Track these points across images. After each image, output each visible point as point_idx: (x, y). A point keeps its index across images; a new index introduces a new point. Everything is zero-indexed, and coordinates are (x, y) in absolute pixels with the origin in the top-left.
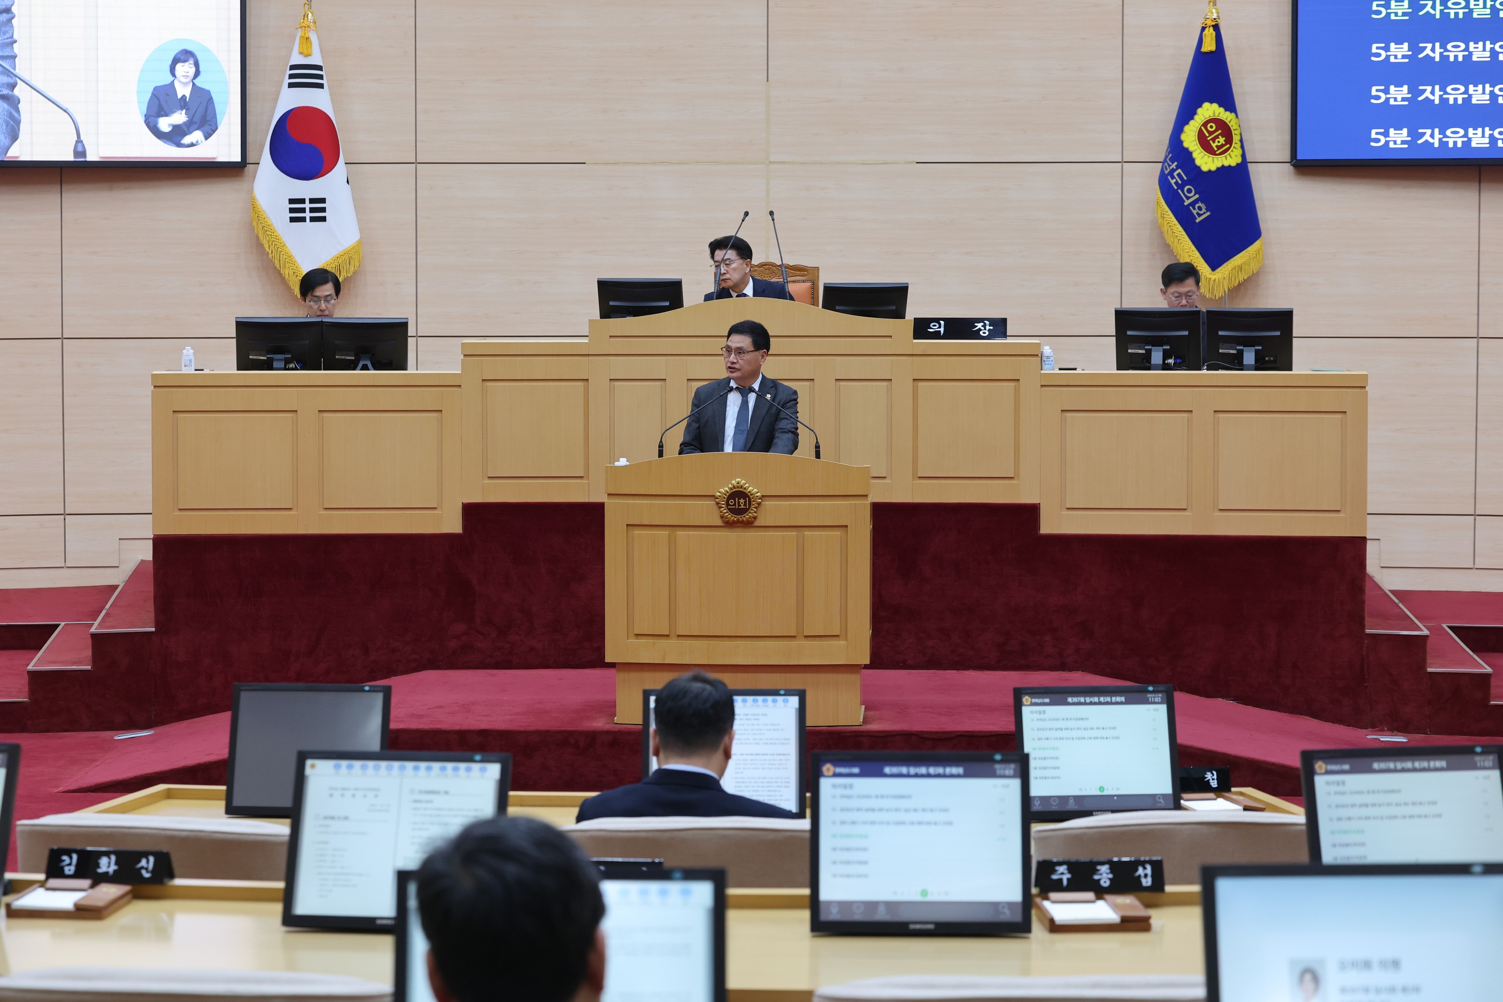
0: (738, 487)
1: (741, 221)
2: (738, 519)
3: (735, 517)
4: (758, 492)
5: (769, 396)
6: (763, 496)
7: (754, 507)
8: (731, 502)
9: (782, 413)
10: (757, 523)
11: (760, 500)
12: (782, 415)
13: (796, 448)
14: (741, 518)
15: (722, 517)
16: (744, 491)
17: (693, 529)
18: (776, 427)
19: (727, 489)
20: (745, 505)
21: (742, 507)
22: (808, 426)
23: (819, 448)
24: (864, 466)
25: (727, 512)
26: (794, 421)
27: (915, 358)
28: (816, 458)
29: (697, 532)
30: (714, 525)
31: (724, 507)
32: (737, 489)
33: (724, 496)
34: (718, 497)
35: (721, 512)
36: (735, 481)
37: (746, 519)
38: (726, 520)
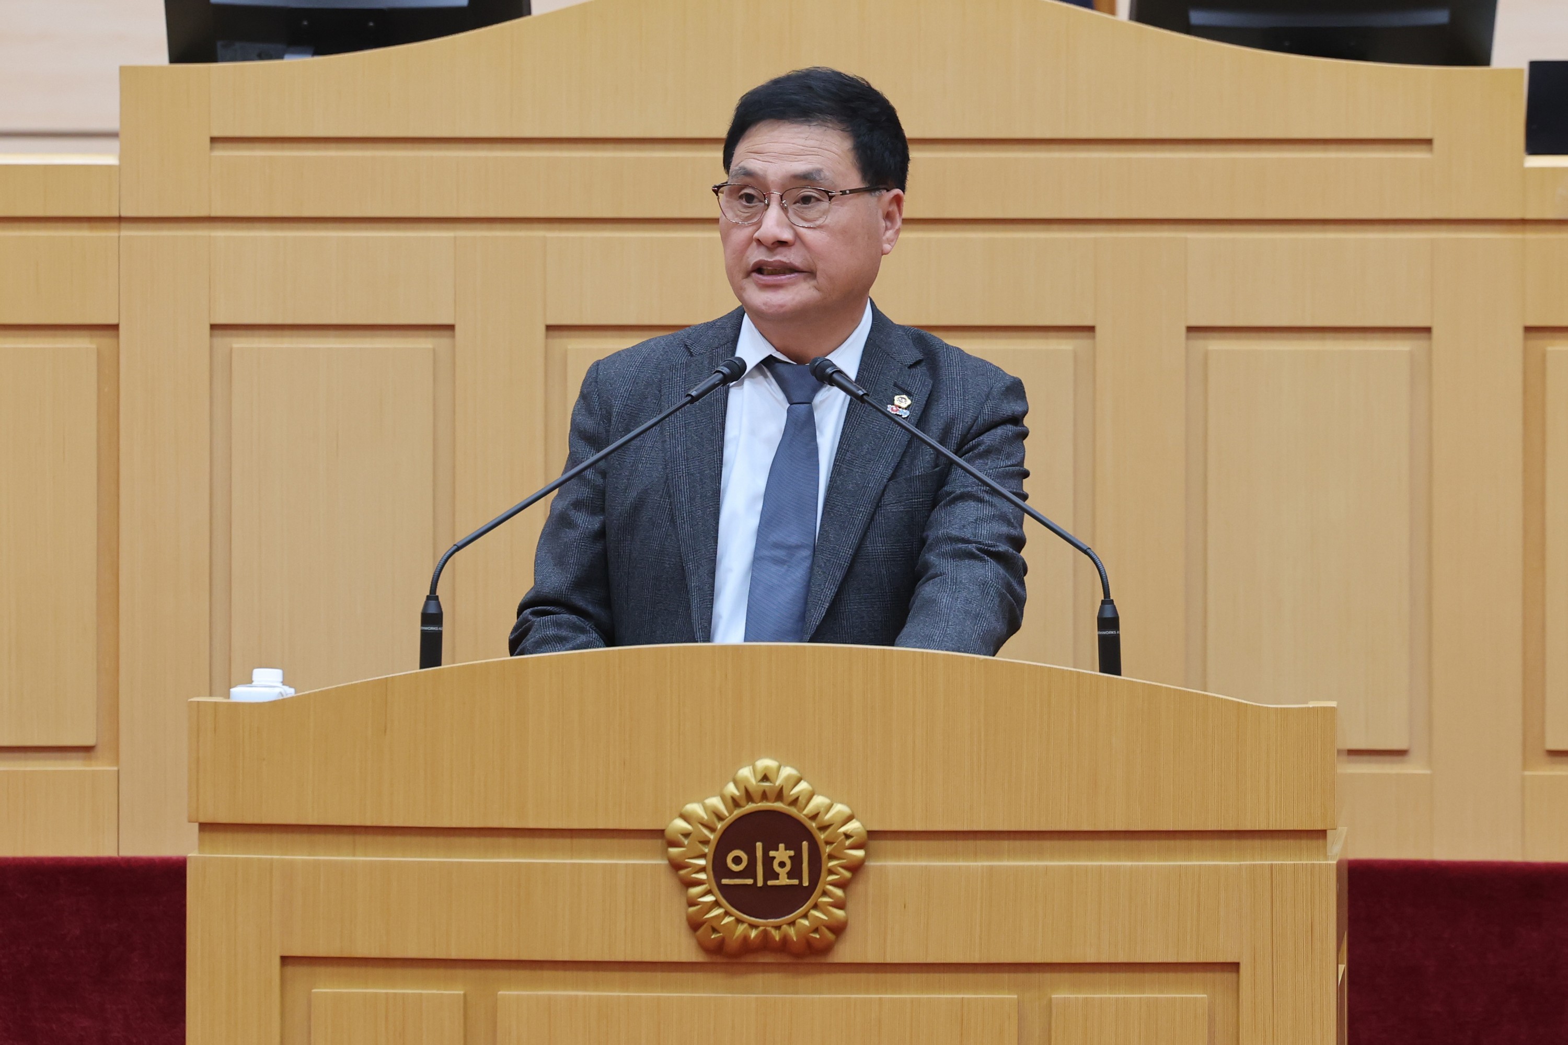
0: (764, 796)
2: (765, 934)
3: (753, 926)
5: (901, 404)
6: (872, 834)
7: (835, 884)
8: (736, 858)
9: (957, 473)
10: (845, 952)
12: (957, 483)
13: (1013, 625)
14: (778, 927)
15: (695, 925)
17: (570, 975)
18: (931, 534)
19: (715, 802)
22: (1068, 530)
23: (1116, 627)
24: (1311, 704)
25: (717, 904)
26: (1008, 508)
27: (1532, 236)
28: (1102, 670)
29: (586, 990)
30: (662, 958)
31: (707, 882)
32: (759, 804)
33: (706, 832)
34: (679, 835)
35: (692, 903)
36: (751, 767)
37: (798, 933)
38: (713, 937)
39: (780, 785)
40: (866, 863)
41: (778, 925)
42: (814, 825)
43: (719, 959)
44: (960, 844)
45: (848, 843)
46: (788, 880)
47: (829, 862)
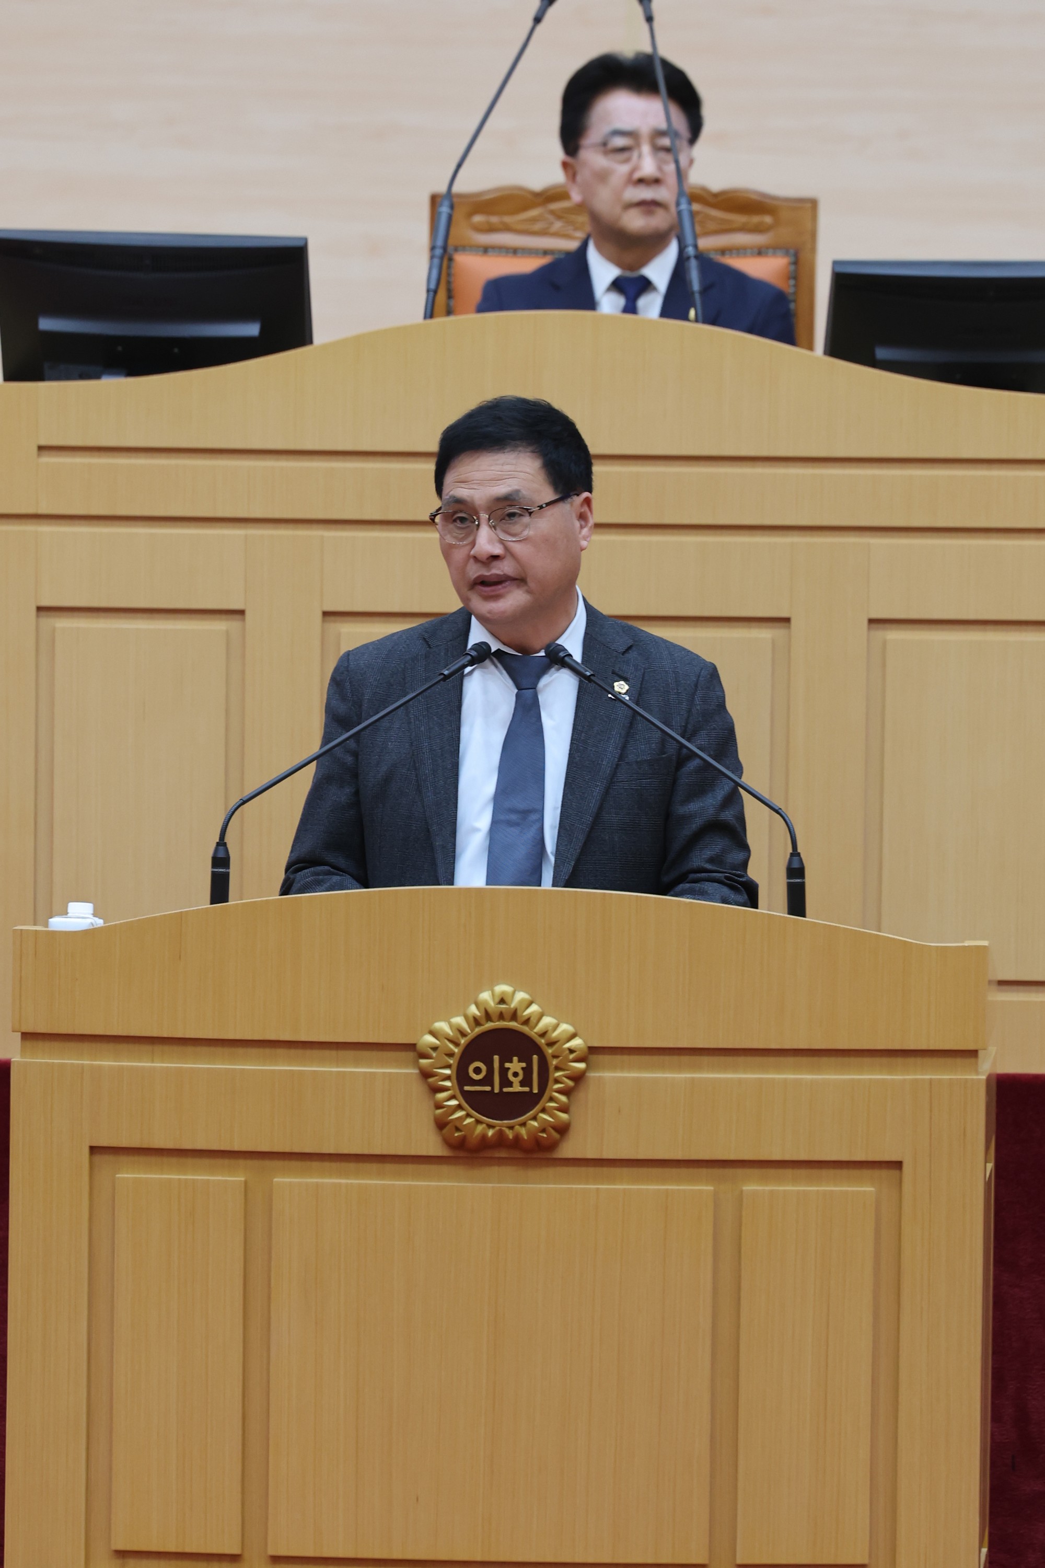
0: (502, 1016)
1: (530, 23)
2: (501, 1131)
3: (490, 1126)
4: (573, 1036)
6: (592, 1049)
7: (560, 1091)
8: (477, 1069)
10: (568, 1149)
11: (582, 1066)
14: (511, 1128)
15: (441, 1125)
16: (525, 1029)
17: (335, 1166)
19: (460, 1021)
20: (527, 1082)
21: (517, 1088)
22: (765, 794)
23: (804, 876)
24: (969, 944)
25: (459, 1107)
28: (790, 913)
29: (348, 1179)
30: (413, 1153)
31: (451, 1088)
32: (497, 1023)
33: (451, 1046)
34: (429, 1050)
35: (438, 1106)
36: (490, 992)
37: (528, 1133)
38: (456, 1135)
39: (514, 1007)
40: (588, 1074)
41: (511, 1125)
42: (543, 1041)
43: (462, 1154)
44: (667, 1058)
45: (572, 1056)
46: (520, 1088)
47: (555, 1072)
